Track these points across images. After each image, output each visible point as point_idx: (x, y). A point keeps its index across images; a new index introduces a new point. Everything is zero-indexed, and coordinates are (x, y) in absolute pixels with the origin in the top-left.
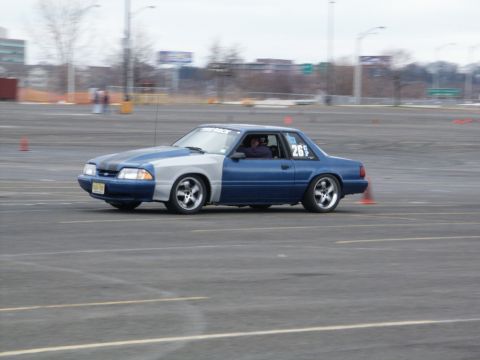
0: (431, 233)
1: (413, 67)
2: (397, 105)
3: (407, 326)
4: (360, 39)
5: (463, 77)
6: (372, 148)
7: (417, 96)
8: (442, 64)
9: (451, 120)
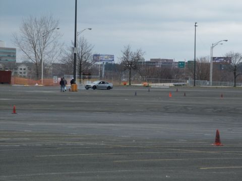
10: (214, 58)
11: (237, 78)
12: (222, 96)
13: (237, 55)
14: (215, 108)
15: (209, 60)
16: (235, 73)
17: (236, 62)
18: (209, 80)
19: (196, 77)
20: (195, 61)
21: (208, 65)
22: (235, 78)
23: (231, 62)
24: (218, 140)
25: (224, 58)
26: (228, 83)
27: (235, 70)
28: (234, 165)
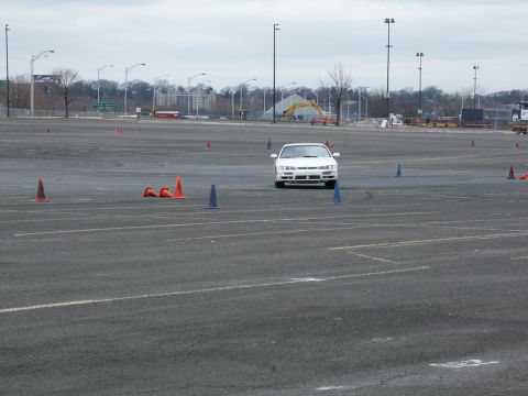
0: (95, 226)
1: (80, 84)
2: (67, 116)
3: (74, 305)
4: (33, 61)
5: (122, 93)
6: (46, 153)
8: (103, 83)
9: (114, 129)
10: (35, 77)
11: (70, 105)
12: (48, 131)
13: (68, 73)
14: (38, 148)
15: (29, 79)
16: (66, 98)
17: (67, 82)
18: (29, 108)
19: (11, 104)
20: (8, 81)
21: (27, 86)
22: (67, 104)
23: (60, 82)
24: (41, 194)
25: (51, 77)
26: (57, 112)
27: (66, 94)
28: (63, 229)
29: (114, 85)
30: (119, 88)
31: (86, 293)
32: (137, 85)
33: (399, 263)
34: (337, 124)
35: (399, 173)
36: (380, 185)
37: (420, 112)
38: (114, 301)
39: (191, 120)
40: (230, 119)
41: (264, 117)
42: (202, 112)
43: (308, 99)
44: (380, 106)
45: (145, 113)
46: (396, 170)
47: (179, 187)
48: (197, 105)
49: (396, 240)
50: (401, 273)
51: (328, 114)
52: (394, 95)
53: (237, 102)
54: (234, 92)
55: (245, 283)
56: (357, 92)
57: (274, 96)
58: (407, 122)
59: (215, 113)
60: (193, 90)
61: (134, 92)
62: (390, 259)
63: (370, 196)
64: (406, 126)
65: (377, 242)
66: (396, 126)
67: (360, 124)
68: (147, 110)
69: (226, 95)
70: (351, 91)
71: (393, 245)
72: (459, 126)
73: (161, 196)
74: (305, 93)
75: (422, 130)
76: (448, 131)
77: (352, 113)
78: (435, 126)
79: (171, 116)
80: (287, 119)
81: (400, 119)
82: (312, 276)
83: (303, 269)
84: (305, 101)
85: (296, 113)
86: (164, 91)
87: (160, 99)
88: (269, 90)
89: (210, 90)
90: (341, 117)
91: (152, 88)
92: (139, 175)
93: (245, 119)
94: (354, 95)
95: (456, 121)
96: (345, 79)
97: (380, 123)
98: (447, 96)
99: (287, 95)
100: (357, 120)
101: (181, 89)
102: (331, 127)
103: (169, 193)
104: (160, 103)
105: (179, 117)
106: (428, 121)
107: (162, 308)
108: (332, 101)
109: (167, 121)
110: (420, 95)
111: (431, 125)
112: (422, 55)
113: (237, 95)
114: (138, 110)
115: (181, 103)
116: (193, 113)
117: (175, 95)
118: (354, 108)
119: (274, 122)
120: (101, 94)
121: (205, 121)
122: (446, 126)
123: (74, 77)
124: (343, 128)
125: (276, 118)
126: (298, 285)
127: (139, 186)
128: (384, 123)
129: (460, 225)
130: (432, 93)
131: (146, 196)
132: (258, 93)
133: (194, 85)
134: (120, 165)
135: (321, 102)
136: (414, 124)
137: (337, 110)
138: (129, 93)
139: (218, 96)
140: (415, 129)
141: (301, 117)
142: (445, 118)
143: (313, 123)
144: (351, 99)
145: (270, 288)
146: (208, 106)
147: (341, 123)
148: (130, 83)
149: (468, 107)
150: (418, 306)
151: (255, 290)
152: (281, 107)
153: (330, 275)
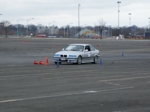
1: (11, 26)
2: (6, 37)
5: (26, 29)
7: (13, 34)
8: (19, 25)
9: (23, 41)
11: (8, 33)
13: (7, 22)
16: (6, 31)
17: (7, 25)
22: (7, 33)
23: (4, 25)
25: (1, 23)
26: (3, 36)
27: (6, 29)
29: (23, 26)
30: (25, 27)
31: (14, 97)
32: (31, 26)
33: (123, 86)
34: (101, 38)
35: (123, 55)
36: (116, 59)
37: (130, 34)
38: (24, 100)
39: (50, 38)
40: (64, 37)
41: (75, 36)
42: (54, 35)
43: (91, 30)
44: (116, 32)
45: (34, 36)
46: (122, 54)
47: (47, 61)
48: (52, 33)
49: (122, 78)
50: (124, 89)
51: (98, 35)
52: (121, 28)
53: (66, 31)
54: (65, 28)
55: (69, 93)
56: (108, 27)
57: (79, 29)
58: (125, 37)
59: (58, 35)
60: (51, 27)
61: (30, 28)
62: (120, 84)
63: (113, 63)
64: (125, 39)
65: (115, 78)
66: (122, 39)
67: (109, 38)
68: (34, 34)
69: (62, 29)
70: (106, 27)
71: (121, 79)
72: (144, 39)
73: (40, 64)
74: (89, 28)
75: (130, 40)
76: (140, 40)
77: (106, 34)
78: (135, 39)
79: (43, 37)
80: (84, 37)
81: (123, 36)
82: (93, 91)
83: (90, 88)
84: (90, 31)
85: (87, 35)
86: (41, 28)
87: (39, 31)
88: (77, 27)
89: (56, 27)
90: (103, 36)
91: (36, 27)
92: (32, 57)
93: (69, 37)
94: (107, 28)
95: (143, 37)
96: (103, 23)
97: (116, 38)
98: (139, 28)
99: (83, 29)
100: (108, 37)
101: (46, 27)
102: (99, 40)
103: (42, 63)
104: (39, 32)
105: (46, 37)
106: (133, 37)
107: (40, 102)
108: (99, 30)
109: (42, 38)
110: (130, 28)
111: (134, 38)
112: (130, 14)
113: (66, 29)
114: (32, 34)
115: (47, 32)
116: (51, 35)
117: (44, 29)
118: (107, 33)
119: (79, 38)
120: (19, 29)
121: (55, 38)
122: (139, 39)
123: (9, 23)
124: (103, 40)
125: (80, 37)
126: (88, 94)
127: (32, 60)
128: (117, 38)
129: (144, 73)
130: (134, 27)
131: (35, 64)
132: (73, 28)
133: (51, 26)
134: (26, 54)
135: (95, 31)
136: (128, 38)
137: (101, 34)
138: (28, 28)
139: (60, 29)
140: (128, 40)
141: (88, 36)
142: (139, 36)
143: (93, 38)
144: (106, 30)
145: (78, 95)
146: (56, 33)
147: (102, 38)
148: (29, 25)
149: (147, 32)
150: (130, 100)
151: (73, 95)
152: (81, 33)
153: (99, 90)
